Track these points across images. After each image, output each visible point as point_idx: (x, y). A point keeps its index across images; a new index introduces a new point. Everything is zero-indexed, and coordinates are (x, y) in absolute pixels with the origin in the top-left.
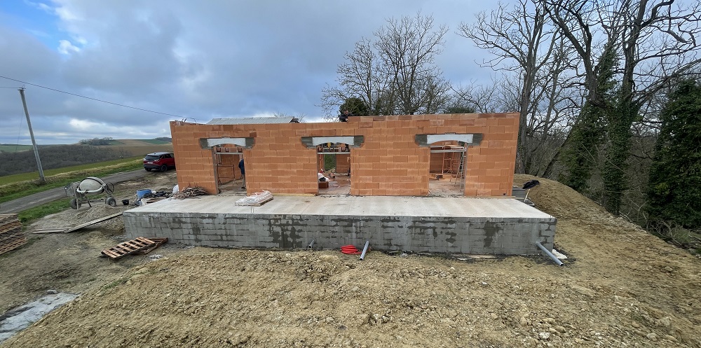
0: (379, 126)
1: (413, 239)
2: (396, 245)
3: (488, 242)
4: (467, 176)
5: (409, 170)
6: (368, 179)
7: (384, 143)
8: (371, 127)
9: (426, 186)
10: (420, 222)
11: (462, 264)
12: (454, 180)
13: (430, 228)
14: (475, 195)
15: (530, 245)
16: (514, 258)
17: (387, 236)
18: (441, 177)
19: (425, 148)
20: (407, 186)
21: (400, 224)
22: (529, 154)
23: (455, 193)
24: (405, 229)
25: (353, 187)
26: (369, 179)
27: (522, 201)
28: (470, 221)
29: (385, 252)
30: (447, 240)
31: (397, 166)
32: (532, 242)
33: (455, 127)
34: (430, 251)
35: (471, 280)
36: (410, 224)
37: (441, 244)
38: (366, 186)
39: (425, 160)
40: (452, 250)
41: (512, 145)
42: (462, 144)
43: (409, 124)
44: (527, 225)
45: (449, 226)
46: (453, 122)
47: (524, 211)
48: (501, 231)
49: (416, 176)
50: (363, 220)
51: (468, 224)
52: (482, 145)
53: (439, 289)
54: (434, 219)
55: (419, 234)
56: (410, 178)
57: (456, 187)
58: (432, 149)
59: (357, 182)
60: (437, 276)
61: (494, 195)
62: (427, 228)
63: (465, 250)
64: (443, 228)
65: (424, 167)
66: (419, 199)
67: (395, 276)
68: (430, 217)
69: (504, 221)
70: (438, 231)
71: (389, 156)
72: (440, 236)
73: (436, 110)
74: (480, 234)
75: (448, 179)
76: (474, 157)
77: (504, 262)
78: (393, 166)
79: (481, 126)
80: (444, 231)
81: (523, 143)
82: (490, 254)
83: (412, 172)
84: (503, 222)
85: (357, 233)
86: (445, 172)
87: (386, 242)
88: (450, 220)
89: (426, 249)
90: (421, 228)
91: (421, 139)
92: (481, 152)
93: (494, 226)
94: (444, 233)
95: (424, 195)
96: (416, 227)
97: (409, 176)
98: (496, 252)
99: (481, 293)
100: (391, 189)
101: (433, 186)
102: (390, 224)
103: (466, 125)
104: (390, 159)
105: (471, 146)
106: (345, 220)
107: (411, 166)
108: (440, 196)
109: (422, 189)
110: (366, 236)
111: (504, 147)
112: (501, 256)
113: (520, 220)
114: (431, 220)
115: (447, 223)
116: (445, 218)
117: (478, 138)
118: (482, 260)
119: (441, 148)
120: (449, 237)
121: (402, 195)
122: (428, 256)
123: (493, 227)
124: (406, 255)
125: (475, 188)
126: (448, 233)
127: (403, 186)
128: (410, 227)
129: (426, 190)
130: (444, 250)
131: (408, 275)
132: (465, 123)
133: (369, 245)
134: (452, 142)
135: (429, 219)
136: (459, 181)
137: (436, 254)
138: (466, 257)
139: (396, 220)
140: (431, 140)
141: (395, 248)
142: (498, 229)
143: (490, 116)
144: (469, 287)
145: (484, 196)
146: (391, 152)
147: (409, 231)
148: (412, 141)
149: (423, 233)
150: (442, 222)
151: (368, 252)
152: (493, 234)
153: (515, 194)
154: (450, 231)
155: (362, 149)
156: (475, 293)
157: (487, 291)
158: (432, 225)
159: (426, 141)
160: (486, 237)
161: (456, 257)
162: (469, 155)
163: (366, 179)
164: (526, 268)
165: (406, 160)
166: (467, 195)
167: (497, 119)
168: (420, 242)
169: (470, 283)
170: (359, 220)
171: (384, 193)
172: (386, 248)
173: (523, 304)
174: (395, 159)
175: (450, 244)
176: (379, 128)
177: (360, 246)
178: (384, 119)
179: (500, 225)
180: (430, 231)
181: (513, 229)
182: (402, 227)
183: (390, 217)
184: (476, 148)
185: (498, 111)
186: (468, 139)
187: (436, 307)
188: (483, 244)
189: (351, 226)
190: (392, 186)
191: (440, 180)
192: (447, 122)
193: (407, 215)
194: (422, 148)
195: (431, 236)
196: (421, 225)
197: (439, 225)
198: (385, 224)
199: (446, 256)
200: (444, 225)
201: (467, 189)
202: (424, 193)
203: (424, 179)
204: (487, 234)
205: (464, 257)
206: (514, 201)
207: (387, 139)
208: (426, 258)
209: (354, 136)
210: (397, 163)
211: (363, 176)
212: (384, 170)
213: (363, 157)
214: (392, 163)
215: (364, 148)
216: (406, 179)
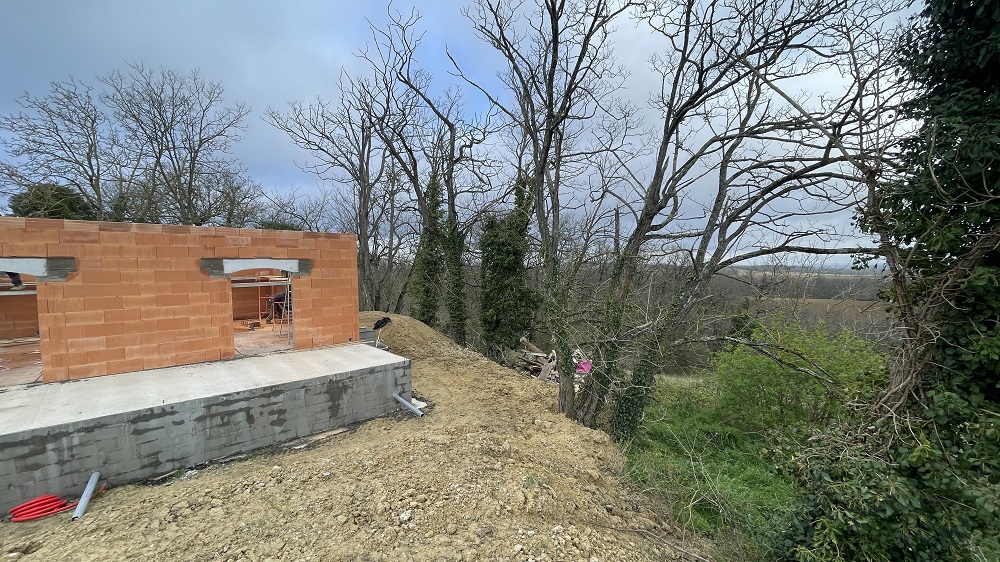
0: (117, 240)
1: (208, 439)
2: (173, 460)
3: (334, 410)
4: (296, 320)
5: (192, 318)
6: (96, 343)
7: (133, 271)
8: (94, 242)
9: (229, 343)
10: (217, 405)
11: (300, 454)
12: (278, 328)
13: (241, 410)
14: (310, 345)
15: (387, 400)
16: (370, 423)
17: (146, 450)
18: (258, 325)
19: (222, 279)
20: (191, 346)
21: (176, 418)
22: (376, 285)
23: (281, 347)
24: (190, 425)
25: (46, 364)
26: (98, 343)
27: (374, 345)
28: (305, 386)
29: (145, 482)
30: (273, 423)
31: (167, 313)
32: (389, 396)
33: (270, 249)
34: (243, 450)
35: (306, 476)
36: (200, 412)
37: (265, 432)
38: (89, 357)
39: (223, 299)
40: (283, 437)
41: (352, 274)
42: (285, 273)
43: (185, 240)
44: (380, 375)
45: (273, 399)
46: (264, 241)
47: (375, 357)
48: (349, 391)
49: (208, 327)
50: (79, 431)
51: (303, 390)
52: (313, 274)
53: (254, 511)
54: (246, 395)
55: (220, 426)
56: (197, 332)
57: (282, 337)
58: (233, 282)
59: (62, 352)
60: (249, 490)
61: (337, 342)
62: (234, 412)
63: (303, 430)
64: (263, 406)
65: (223, 310)
66: (218, 365)
68: (238, 393)
69: (351, 376)
70: (255, 412)
71: (144, 296)
72: (260, 421)
73: (243, 224)
74: (322, 402)
75: (268, 330)
76: (302, 293)
77: (358, 432)
78: (158, 313)
79: (307, 248)
80: (266, 410)
81: (367, 273)
82: (340, 427)
83: (200, 322)
84: (351, 377)
85: (61, 462)
87: (146, 461)
88: (275, 391)
89: (235, 449)
90: (222, 415)
91: (212, 265)
92: (313, 284)
93: (341, 385)
94: (266, 414)
95: (226, 357)
96: (212, 416)
97: (193, 328)
98: (347, 421)
99: (323, 491)
100: (155, 356)
101: (242, 341)
102: (154, 423)
103: (286, 246)
104: (149, 302)
105: (297, 276)
106: (23, 443)
107: (195, 311)
108: (255, 355)
109: (223, 348)
110: (89, 463)
111: (343, 277)
112: (354, 425)
113: (372, 371)
114: (241, 396)
115: (269, 396)
116: (265, 389)
117: (305, 265)
118: (329, 439)
119: (253, 281)
120: (275, 417)
121: (179, 363)
122: (240, 460)
123: (339, 387)
124: (194, 472)
125: (310, 336)
126: (272, 413)
127: (183, 347)
128: (199, 419)
129: (229, 349)
130: (269, 440)
131: (188, 511)
132: (285, 243)
133: (100, 479)
134: (271, 272)
135: (236, 397)
136: (286, 329)
137: (255, 453)
138: (306, 442)
139: (164, 412)
140: (231, 267)
141: (169, 466)
142: (345, 388)
143: (319, 237)
144: (304, 489)
145: (323, 345)
146: (147, 289)
147: (199, 426)
148: (194, 268)
149: (228, 423)
150: (262, 396)
151: (96, 495)
152: (339, 397)
153: (364, 337)
154: (275, 407)
155: (71, 283)
156: (313, 496)
157: (332, 486)
158: (243, 404)
159: (222, 268)
160: (330, 404)
161: (289, 447)
162: (294, 288)
163: (88, 344)
164: (385, 432)
165: (186, 300)
166: (300, 347)
167: (329, 240)
168: (224, 441)
169: (304, 482)
170: (67, 434)
171: (140, 366)
172: (147, 472)
174: (159, 301)
175: (278, 429)
176: (117, 245)
177: (71, 490)
178: (127, 229)
179: (347, 382)
180: (241, 416)
181: (365, 384)
182: (182, 422)
183: (151, 410)
184: (305, 278)
185: (333, 231)
186: (292, 266)
187: (244, 549)
188: (327, 414)
189: (43, 451)
190: (157, 350)
191: (257, 330)
192: (255, 241)
193: (192, 397)
194: (214, 280)
195: (244, 424)
196: (222, 409)
197: (256, 403)
198: (142, 425)
199: (273, 450)
200: (264, 401)
201: (298, 339)
202: (226, 354)
203: (224, 331)
204: (332, 399)
205: (302, 443)
206: (363, 346)
207: (137, 264)
208: (238, 465)
209: (47, 258)
210: (164, 307)
211: (78, 338)
212: (135, 321)
213: (76, 299)
214: (154, 307)
215: (77, 282)
216: (188, 333)
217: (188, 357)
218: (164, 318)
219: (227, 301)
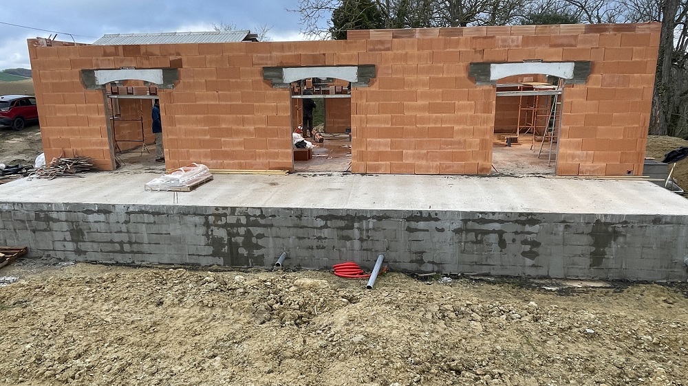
0: (403, 47)
1: (463, 252)
2: (433, 263)
3: (597, 258)
4: (562, 140)
5: (456, 127)
6: (383, 145)
7: (412, 78)
8: (388, 49)
9: (487, 157)
10: (474, 221)
11: (551, 296)
12: (538, 147)
13: (494, 231)
14: (575, 173)
15: (673, 264)
16: (643, 287)
17: (415, 247)
18: (515, 141)
19: (486, 87)
20: (453, 157)
21: (439, 225)
22: (676, 99)
23: (540, 169)
24: (449, 234)
25: (354, 158)
26: (385, 145)
27: (662, 184)
28: (566, 221)
29: (412, 275)
30: (524, 254)
31: (436, 121)
32: (678, 258)
33: (542, 49)
34: (493, 273)
35: (565, 324)
36: (457, 225)
37: (514, 261)
38: (379, 156)
39: (486, 110)
40: (533, 272)
41: (644, 82)
42: (554, 80)
43: (458, 43)
44: (669, 228)
45: (528, 228)
46: (536, 40)
47: (665, 202)
48: (621, 239)
49: (470, 139)
50: (373, 217)
51: (562, 225)
52: (591, 82)
53: (509, 341)
54: (501, 217)
55: (473, 242)
56: (459, 143)
57: (541, 158)
58: (499, 89)
59: (363, 149)
60: (504, 317)
61: (611, 173)
62: (487, 232)
63: (556, 272)
64: (516, 233)
65: (485, 121)
66: (475, 180)
67: (429, 316)
68: (494, 213)
69: (627, 221)
70: (508, 237)
71: (420, 102)
72: (511, 247)
73: (508, 18)
74: (583, 243)
75: (527, 145)
76: (576, 103)
77: (625, 293)
78: (429, 120)
79: (589, 47)
80: (519, 238)
81: (665, 80)
82: (601, 280)
83: (463, 132)
84: (625, 222)
85: (361, 240)
86: (522, 131)
87: (414, 257)
88: (530, 219)
89: (485, 270)
90: (477, 232)
91: (479, 71)
92: (588, 95)
93: (610, 229)
94: (518, 242)
95: (483, 173)
96: (468, 231)
97: (456, 138)
98: (613, 275)
99: (582, 349)
100: (424, 163)
101: (500, 157)
102: (422, 225)
103: (562, 45)
104: (422, 109)
105: (569, 83)
106: (341, 218)
107: (459, 121)
108: (512, 175)
109: (481, 162)
110: (379, 246)
111: (631, 86)
112: (620, 284)
113: (657, 220)
114: (496, 217)
115: (523, 223)
116: (521, 214)
117: (583, 70)
118: (586, 290)
119: (515, 89)
120: (527, 248)
121: (442, 172)
122: (489, 282)
123: (606, 232)
124: (449, 280)
125: (577, 161)
126: (525, 242)
127: (446, 156)
128: (457, 231)
129: (487, 164)
130: (518, 271)
131: (452, 315)
132: (560, 41)
133: (384, 261)
134: (536, 78)
135: (491, 217)
136: (547, 149)
137: (503, 279)
138: (558, 285)
139: (431, 217)
140: (498, 72)
141: (429, 267)
142: (616, 234)
143: (606, 30)
144: (562, 338)
145: (592, 175)
146: (424, 96)
147: (456, 238)
148: (463, 74)
149: (480, 242)
150: (516, 222)
151: (381, 274)
152: (606, 244)
153: (650, 171)
154: (529, 237)
155: (373, 89)
156: (572, 349)
157: (594, 346)
158: (497, 226)
159: (488, 74)
160: (593, 249)
161: (540, 285)
162: (566, 100)
163: (379, 144)
164: (665, 305)
165: (452, 108)
166: (561, 173)
167: (619, 35)
168: (475, 258)
169: (562, 330)
170: (366, 218)
171: (412, 170)
172: (414, 267)
173: (659, 368)
174: (432, 108)
175: (529, 262)
176: (404, 52)
177: (367, 264)
178: (412, 35)
179: (620, 228)
180: (493, 238)
181: (644, 235)
182: (442, 230)
183: (421, 212)
184: (580, 87)
185: (620, 20)
186: (565, 71)
187: (501, 371)
188: (586, 261)
189: (352, 228)
190: (425, 157)
191: (514, 146)
192: (527, 40)
193: (452, 208)
194: (481, 87)
195: (495, 247)
196: (477, 226)
197: (510, 228)
198: (413, 224)
199: (522, 283)
200: (518, 227)
201: (561, 163)
202: (483, 169)
203: (484, 144)
204: (596, 244)
205: (553, 285)
206: (647, 185)
207: (417, 71)
208: (486, 286)
209: (358, 66)
210: (435, 115)
211: (374, 137)
212: (412, 127)
213: (374, 103)
214: (427, 114)
215: (375, 88)
216: (451, 143)
217: (449, 167)
218: (433, 126)
219: (489, 111)
